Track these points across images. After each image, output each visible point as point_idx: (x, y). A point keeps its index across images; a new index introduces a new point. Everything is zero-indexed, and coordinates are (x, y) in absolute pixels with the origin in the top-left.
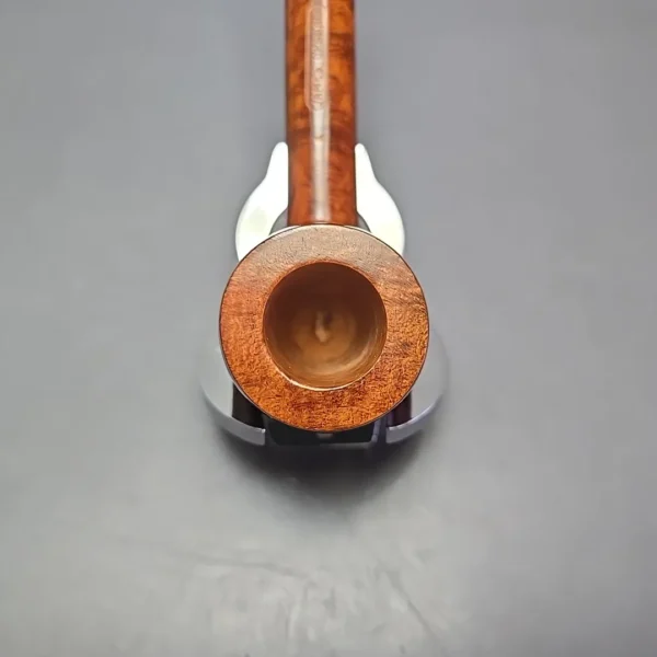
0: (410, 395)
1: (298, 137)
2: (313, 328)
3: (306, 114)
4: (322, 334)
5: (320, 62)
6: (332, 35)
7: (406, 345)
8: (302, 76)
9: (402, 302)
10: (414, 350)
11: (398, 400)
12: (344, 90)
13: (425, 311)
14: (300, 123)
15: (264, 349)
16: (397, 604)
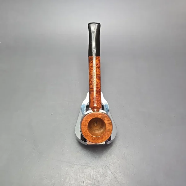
0: (111, 136)
1: (91, 92)
2: (94, 123)
3: (93, 88)
4: (95, 124)
5: (95, 80)
6: (97, 75)
7: (109, 130)
8: (92, 81)
9: (108, 123)
10: (110, 131)
11: (109, 137)
12: (99, 84)
13: (112, 125)
14: (92, 90)
15: (88, 130)
16: (109, 172)
